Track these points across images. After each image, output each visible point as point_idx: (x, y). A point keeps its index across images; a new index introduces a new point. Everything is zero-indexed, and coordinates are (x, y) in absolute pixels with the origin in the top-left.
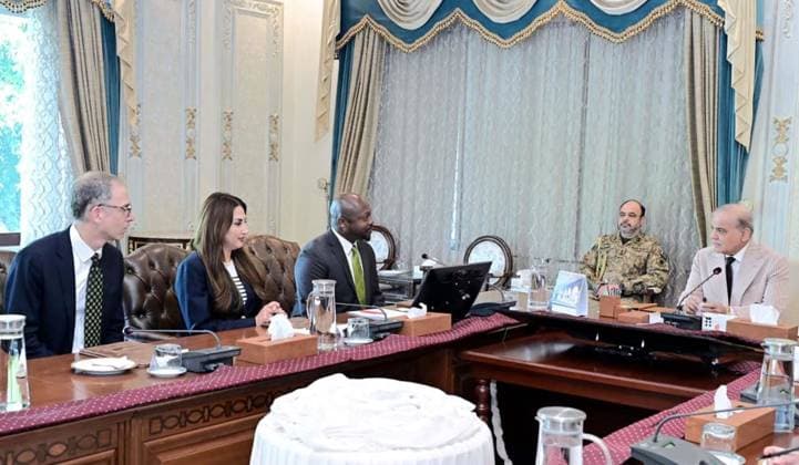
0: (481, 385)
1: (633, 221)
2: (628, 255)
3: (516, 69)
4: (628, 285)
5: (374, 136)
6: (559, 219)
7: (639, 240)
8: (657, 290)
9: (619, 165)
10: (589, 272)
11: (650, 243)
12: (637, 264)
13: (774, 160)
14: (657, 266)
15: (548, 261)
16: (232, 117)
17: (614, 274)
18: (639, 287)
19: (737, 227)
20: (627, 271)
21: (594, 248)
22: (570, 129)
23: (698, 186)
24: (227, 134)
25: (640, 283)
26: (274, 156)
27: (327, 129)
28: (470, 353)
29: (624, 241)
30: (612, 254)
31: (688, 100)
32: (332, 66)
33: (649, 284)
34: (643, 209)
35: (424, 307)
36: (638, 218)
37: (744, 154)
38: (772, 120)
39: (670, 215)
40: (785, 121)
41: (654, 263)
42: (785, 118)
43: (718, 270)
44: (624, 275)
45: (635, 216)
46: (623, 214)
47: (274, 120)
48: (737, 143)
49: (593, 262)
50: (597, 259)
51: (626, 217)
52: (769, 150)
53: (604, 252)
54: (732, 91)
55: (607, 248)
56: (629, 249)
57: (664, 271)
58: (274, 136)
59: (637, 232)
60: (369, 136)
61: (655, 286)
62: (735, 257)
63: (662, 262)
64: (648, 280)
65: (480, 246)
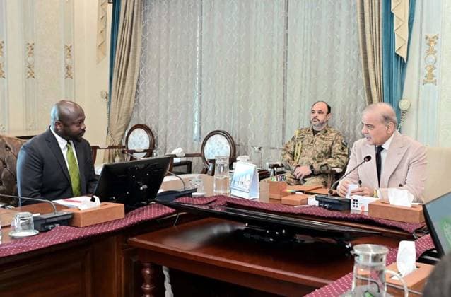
0: (146, 268)
1: (321, 117)
2: (317, 143)
3: (235, 4)
4: (316, 167)
5: (138, 58)
6: (269, 116)
7: (326, 131)
8: (338, 170)
9: (311, 76)
10: (288, 156)
11: (334, 134)
12: (324, 151)
13: (426, 68)
14: (339, 152)
15: (260, 149)
16: (33, 47)
17: (307, 158)
18: (325, 168)
19: (382, 122)
20: (316, 156)
21: (293, 139)
22: (275, 48)
23: (369, 89)
24: (30, 60)
25: (326, 165)
26: (69, 75)
27: (105, 54)
28: (135, 239)
29: (315, 132)
30: (305, 143)
31: (359, 23)
32: (106, 8)
33: (333, 166)
34: (329, 108)
35: (97, 199)
36: (325, 114)
37: (403, 64)
38: (424, 37)
39: (349, 112)
40: (433, 38)
41: (336, 149)
42: (434, 35)
43: (368, 158)
44: (314, 159)
45: (323, 113)
46: (313, 112)
47: (69, 49)
48: (397, 56)
49: (292, 149)
50: (295, 147)
51: (315, 115)
52: (422, 60)
53: (300, 142)
54: (392, 15)
55: (301, 138)
56: (318, 139)
57: (344, 155)
58: (68, 60)
59: (325, 126)
60: (134, 58)
61: (337, 167)
62: (383, 146)
63: (343, 149)
64: (331, 163)
65: (213, 138)
